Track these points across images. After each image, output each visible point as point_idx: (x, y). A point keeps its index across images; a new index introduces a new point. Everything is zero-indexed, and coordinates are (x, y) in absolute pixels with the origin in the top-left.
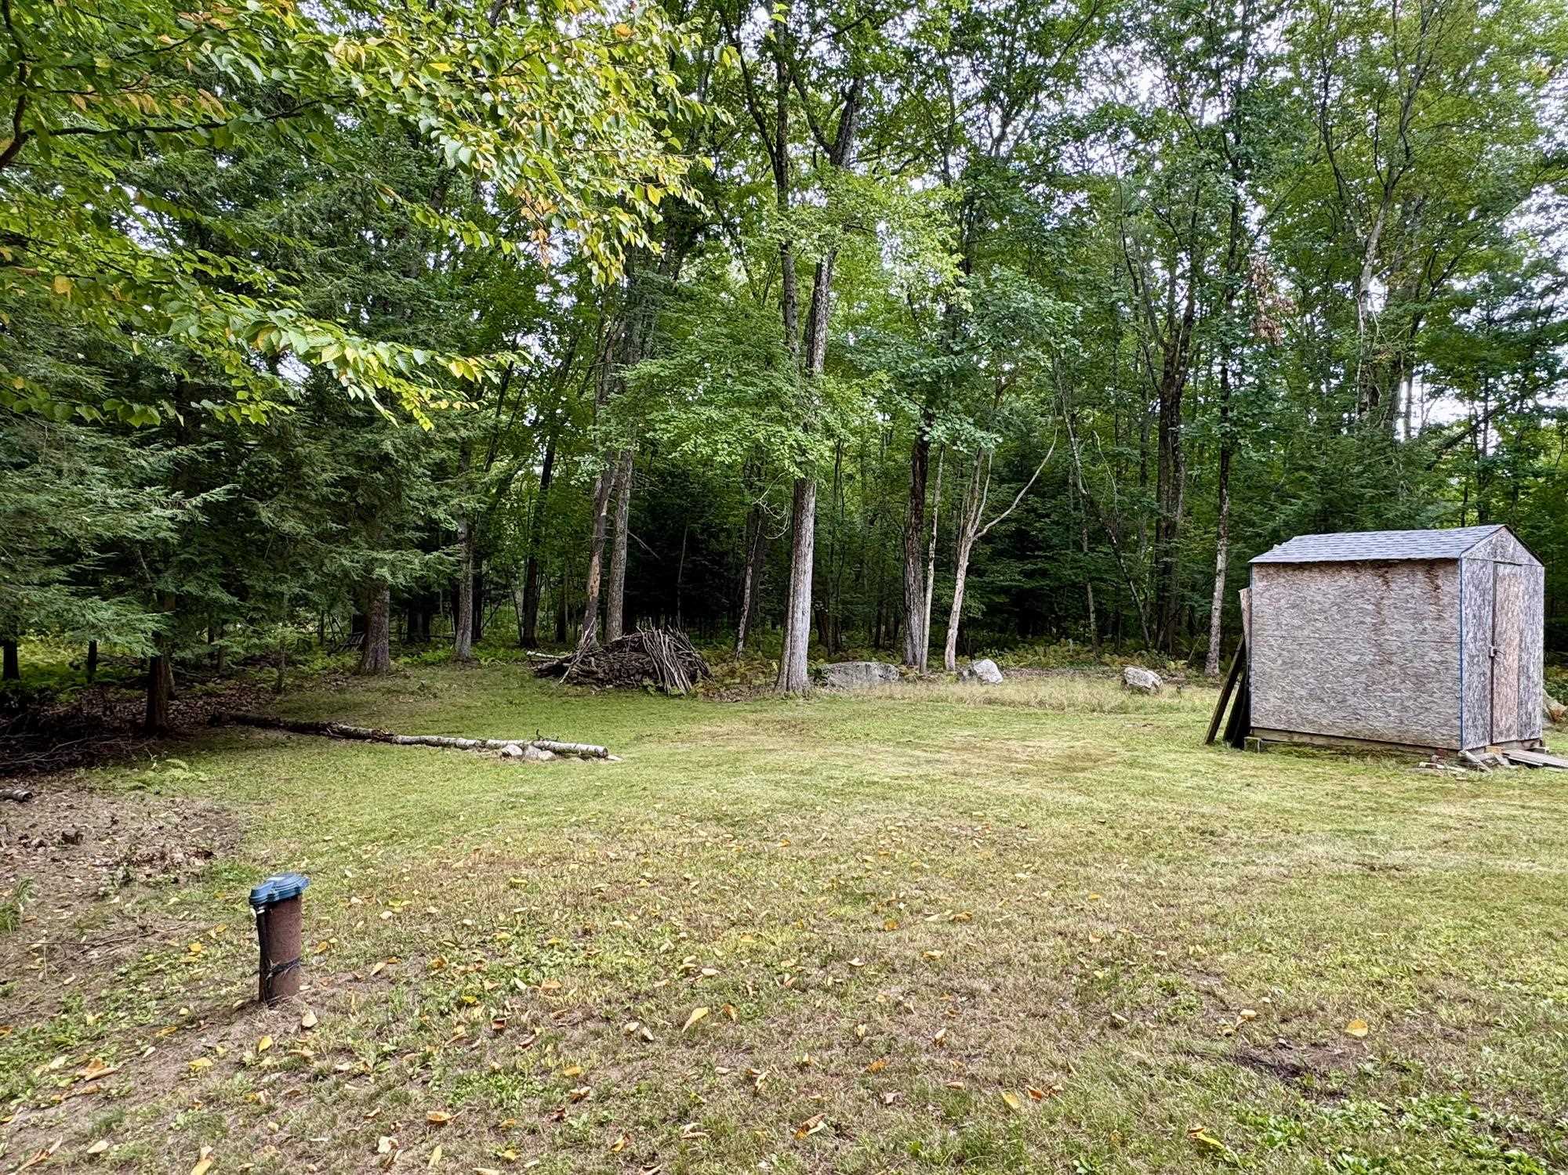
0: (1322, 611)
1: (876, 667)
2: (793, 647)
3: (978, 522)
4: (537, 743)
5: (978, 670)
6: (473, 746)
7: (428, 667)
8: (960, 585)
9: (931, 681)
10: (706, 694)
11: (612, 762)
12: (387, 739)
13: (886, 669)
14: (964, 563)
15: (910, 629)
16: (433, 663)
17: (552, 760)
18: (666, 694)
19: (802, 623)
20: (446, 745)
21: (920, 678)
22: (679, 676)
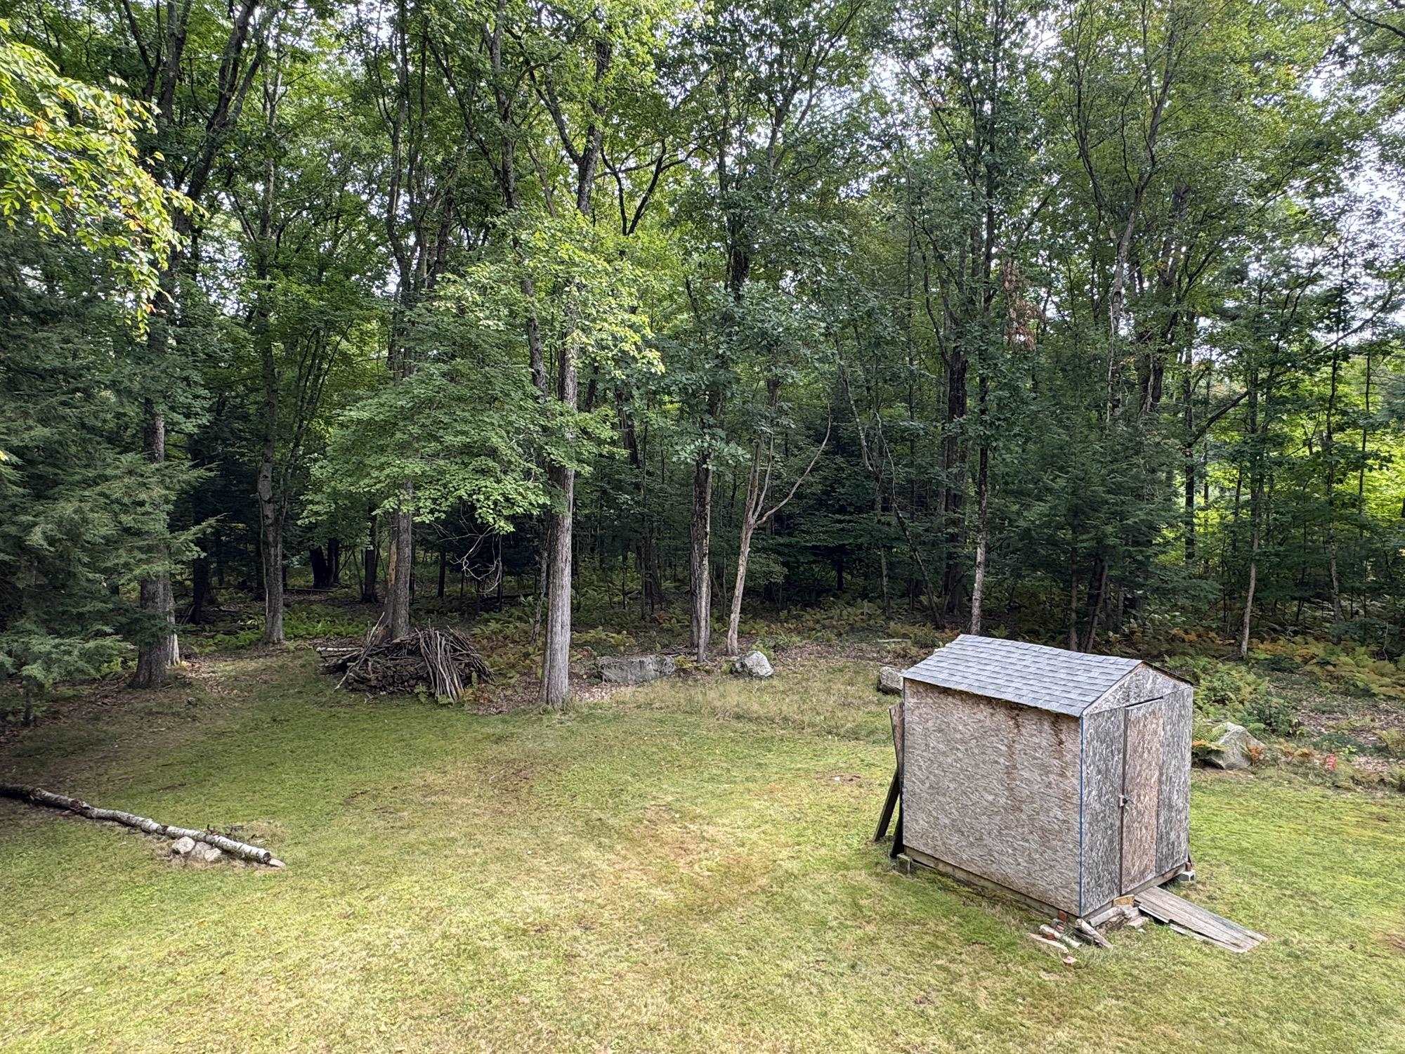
0: (963, 741)
1: (650, 661)
2: (552, 661)
3: (759, 509)
4: (209, 838)
5: (749, 662)
6: (156, 831)
7: (236, 652)
8: (742, 570)
9: (708, 672)
10: (476, 700)
11: (269, 871)
12: (83, 813)
13: (662, 662)
14: (746, 549)
15: (696, 612)
16: (243, 647)
17: (218, 860)
18: (436, 702)
19: (562, 636)
20: (133, 826)
21: (696, 668)
22: (450, 680)
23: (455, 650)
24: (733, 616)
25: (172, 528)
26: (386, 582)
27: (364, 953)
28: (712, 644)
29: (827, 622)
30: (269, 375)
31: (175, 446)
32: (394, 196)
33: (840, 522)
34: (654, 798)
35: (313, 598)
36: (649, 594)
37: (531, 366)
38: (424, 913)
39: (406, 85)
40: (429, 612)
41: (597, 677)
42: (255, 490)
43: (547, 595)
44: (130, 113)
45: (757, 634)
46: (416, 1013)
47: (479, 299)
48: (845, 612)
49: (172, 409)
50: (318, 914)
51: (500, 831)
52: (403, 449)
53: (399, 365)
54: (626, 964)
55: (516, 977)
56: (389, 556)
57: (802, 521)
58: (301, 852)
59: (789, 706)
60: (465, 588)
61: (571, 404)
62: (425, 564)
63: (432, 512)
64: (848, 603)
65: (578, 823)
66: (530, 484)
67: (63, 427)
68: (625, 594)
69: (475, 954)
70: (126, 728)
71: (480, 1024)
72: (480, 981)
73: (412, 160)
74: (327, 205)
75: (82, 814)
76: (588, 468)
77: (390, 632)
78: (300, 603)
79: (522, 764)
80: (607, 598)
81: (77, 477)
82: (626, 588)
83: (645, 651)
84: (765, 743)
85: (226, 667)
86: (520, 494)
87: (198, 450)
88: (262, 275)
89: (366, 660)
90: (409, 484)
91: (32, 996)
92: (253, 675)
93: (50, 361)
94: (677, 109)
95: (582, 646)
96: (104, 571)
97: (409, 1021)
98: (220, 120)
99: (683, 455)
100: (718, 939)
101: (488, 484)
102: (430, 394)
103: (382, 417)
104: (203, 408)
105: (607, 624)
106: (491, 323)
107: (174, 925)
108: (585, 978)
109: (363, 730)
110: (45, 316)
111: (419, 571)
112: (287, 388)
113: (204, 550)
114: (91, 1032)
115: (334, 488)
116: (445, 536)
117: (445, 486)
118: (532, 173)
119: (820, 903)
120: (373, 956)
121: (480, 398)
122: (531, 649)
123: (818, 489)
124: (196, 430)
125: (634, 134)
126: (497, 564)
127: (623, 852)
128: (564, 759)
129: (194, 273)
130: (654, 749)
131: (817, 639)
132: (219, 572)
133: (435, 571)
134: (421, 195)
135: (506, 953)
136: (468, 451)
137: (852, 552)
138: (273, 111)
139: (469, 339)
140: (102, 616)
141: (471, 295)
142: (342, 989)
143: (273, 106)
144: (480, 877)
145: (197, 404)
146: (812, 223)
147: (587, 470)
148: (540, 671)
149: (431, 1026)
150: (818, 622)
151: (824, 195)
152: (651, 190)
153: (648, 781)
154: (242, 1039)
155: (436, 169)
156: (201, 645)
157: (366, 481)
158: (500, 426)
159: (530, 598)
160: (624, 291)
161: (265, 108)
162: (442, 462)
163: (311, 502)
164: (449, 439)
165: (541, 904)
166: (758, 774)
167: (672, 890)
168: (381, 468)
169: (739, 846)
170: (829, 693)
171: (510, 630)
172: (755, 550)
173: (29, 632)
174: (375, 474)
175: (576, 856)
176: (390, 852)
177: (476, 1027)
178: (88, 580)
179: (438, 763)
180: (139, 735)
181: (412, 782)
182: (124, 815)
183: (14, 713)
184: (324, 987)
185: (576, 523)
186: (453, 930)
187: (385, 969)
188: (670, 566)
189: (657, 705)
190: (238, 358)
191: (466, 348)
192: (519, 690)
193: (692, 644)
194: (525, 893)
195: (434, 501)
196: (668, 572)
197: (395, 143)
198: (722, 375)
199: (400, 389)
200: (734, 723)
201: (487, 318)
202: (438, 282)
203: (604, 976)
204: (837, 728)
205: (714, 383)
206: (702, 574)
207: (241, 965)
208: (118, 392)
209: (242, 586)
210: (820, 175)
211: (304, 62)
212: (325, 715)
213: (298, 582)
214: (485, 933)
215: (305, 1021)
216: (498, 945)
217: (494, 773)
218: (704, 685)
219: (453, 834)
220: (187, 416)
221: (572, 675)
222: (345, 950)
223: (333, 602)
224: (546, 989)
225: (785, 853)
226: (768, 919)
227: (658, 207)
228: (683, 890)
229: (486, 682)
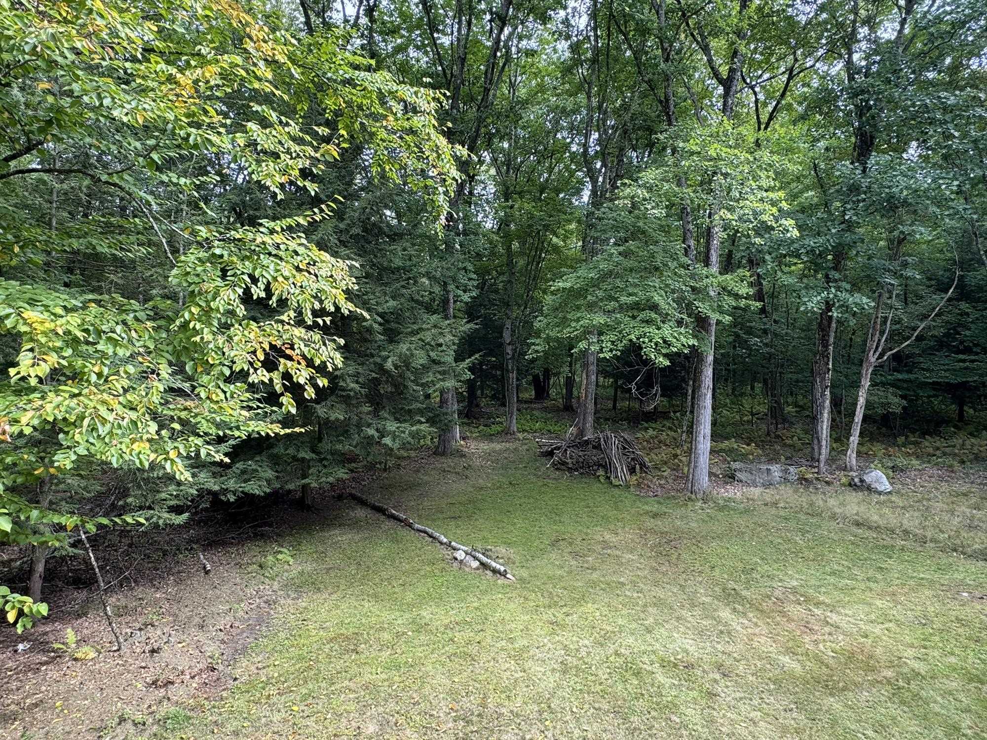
1: (776, 470)
2: (696, 462)
3: (880, 349)
4: (473, 553)
5: (868, 479)
6: (445, 544)
7: (490, 437)
8: (862, 401)
9: (827, 483)
10: (639, 485)
11: (506, 582)
12: (410, 525)
13: (786, 471)
14: (866, 383)
15: (817, 433)
16: (493, 435)
17: (477, 569)
18: (611, 483)
19: (704, 444)
20: (434, 538)
21: (817, 479)
22: (621, 470)
23: (625, 448)
24: (852, 439)
25: (456, 360)
26: (579, 398)
27: (563, 652)
28: (831, 460)
29: (948, 450)
30: (510, 264)
31: (459, 310)
32: (587, 136)
33: (964, 361)
34: (781, 580)
35: (533, 406)
36: (774, 416)
37: (684, 242)
38: (603, 633)
39: (597, 55)
40: (607, 419)
41: (731, 477)
42: (502, 337)
43: (692, 412)
44: (434, 99)
45: (875, 455)
46: (597, 705)
47: (647, 196)
48: (967, 442)
49: (457, 287)
50: (535, 617)
51: (656, 584)
52: (591, 307)
53: (589, 250)
54: (759, 714)
55: (669, 699)
56: (581, 381)
57: (922, 359)
58: (525, 573)
59: (910, 521)
60: (632, 405)
61: (714, 269)
62: (604, 387)
63: (611, 351)
64: (971, 434)
65: (716, 589)
66: (682, 330)
67: (403, 300)
68: (753, 415)
69: (638, 673)
70: (432, 479)
71: (642, 727)
72: (642, 695)
73: (600, 107)
74: (545, 149)
75: (410, 527)
76: (727, 318)
77: (581, 433)
78: (526, 409)
79: (673, 536)
80: (738, 417)
81: (409, 330)
82: (754, 411)
83: (770, 461)
84: (888, 550)
85: (485, 446)
86: (675, 338)
87: (471, 312)
88: (507, 200)
89: (566, 450)
90: (596, 332)
91: (382, 629)
92: (500, 452)
93: (398, 262)
94: (809, 22)
95: (718, 452)
96: (422, 385)
97: (592, 710)
98: (485, 104)
99: (810, 305)
100: (844, 714)
101: (651, 330)
102: (611, 267)
103: (578, 285)
104: (473, 286)
105: (739, 437)
106: (656, 212)
107: (453, 605)
108: (724, 716)
109: (563, 496)
110: (395, 236)
111: (601, 391)
112: (520, 272)
113: (473, 374)
114: (410, 660)
115: (548, 335)
116: (618, 368)
117: (620, 332)
118: (685, 100)
119: (952, 708)
120: (569, 655)
121: (646, 268)
122: (679, 452)
123: (940, 332)
124: (469, 300)
125: (768, 53)
126: (657, 389)
127: (755, 620)
128: (705, 537)
129: (470, 204)
130: (780, 540)
131: (937, 464)
132: (482, 388)
133: (611, 391)
134: (606, 132)
135: (661, 678)
136: (637, 307)
137: (976, 388)
138: (514, 93)
139: (638, 227)
140: (421, 412)
141: (642, 193)
142: (549, 673)
143: (514, 90)
144: (642, 616)
145: (470, 283)
146: (943, 94)
147: (727, 319)
148: (686, 469)
149: (607, 719)
150: (938, 449)
151: (955, 68)
152: (783, 95)
153: (776, 566)
154: (489, 690)
155: (616, 112)
156: (471, 432)
157: (568, 329)
158: (660, 288)
159: (678, 414)
160: (763, 174)
161: (509, 92)
162: (618, 316)
163: (534, 344)
164: (624, 299)
165: (688, 647)
166: (879, 577)
167: (799, 661)
168: (578, 320)
169: (862, 637)
170: (953, 514)
171: (663, 436)
172: (874, 384)
173: (386, 419)
174: (573, 324)
175: (716, 614)
176: (580, 584)
177: (639, 729)
178: (414, 390)
179: (612, 527)
180: (438, 484)
181: (595, 537)
182: (430, 531)
183: (380, 463)
184: (538, 669)
185: (716, 360)
186: (623, 651)
187: (576, 667)
188: (792, 394)
189: (782, 505)
190: (493, 254)
191: (637, 233)
192: (670, 481)
193: (813, 459)
194: (675, 635)
195: (613, 342)
196: (790, 400)
197: (589, 97)
198: (848, 237)
199: (591, 266)
200: (854, 529)
201: (653, 208)
202: (618, 188)
203: (740, 718)
204: (963, 547)
205: (840, 244)
206: (824, 402)
207: (489, 640)
208: (429, 278)
209: (493, 397)
210: (953, 50)
211: (533, 55)
212: (540, 484)
213: (525, 396)
214: (645, 659)
215: (525, 689)
216: (655, 670)
217: (652, 540)
218: (824, 494)
219: (622, 580)
220: (465, 291)
221: (711, 474)
222: (551, 646)
223: (545, 409)
224: (692, 714)
225: (910, 652)
226: (894, 710)
227: (789, 107)
228: (809, 663)
229: (646, 473)
